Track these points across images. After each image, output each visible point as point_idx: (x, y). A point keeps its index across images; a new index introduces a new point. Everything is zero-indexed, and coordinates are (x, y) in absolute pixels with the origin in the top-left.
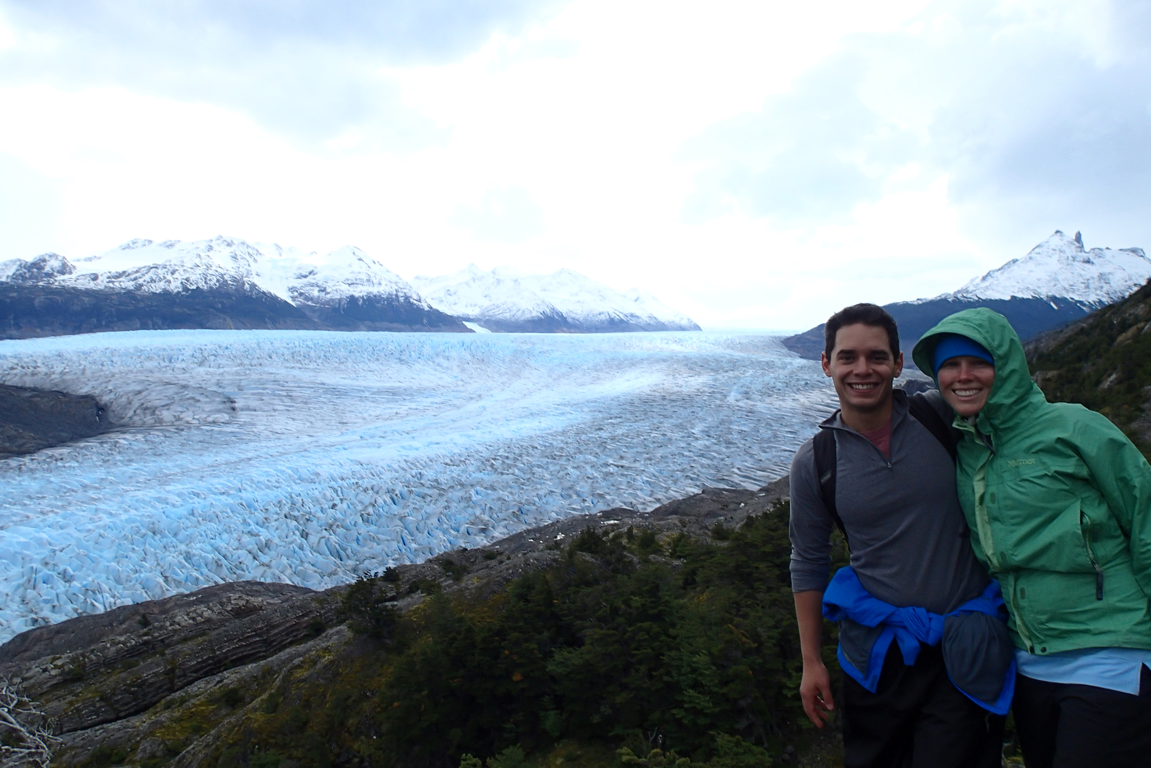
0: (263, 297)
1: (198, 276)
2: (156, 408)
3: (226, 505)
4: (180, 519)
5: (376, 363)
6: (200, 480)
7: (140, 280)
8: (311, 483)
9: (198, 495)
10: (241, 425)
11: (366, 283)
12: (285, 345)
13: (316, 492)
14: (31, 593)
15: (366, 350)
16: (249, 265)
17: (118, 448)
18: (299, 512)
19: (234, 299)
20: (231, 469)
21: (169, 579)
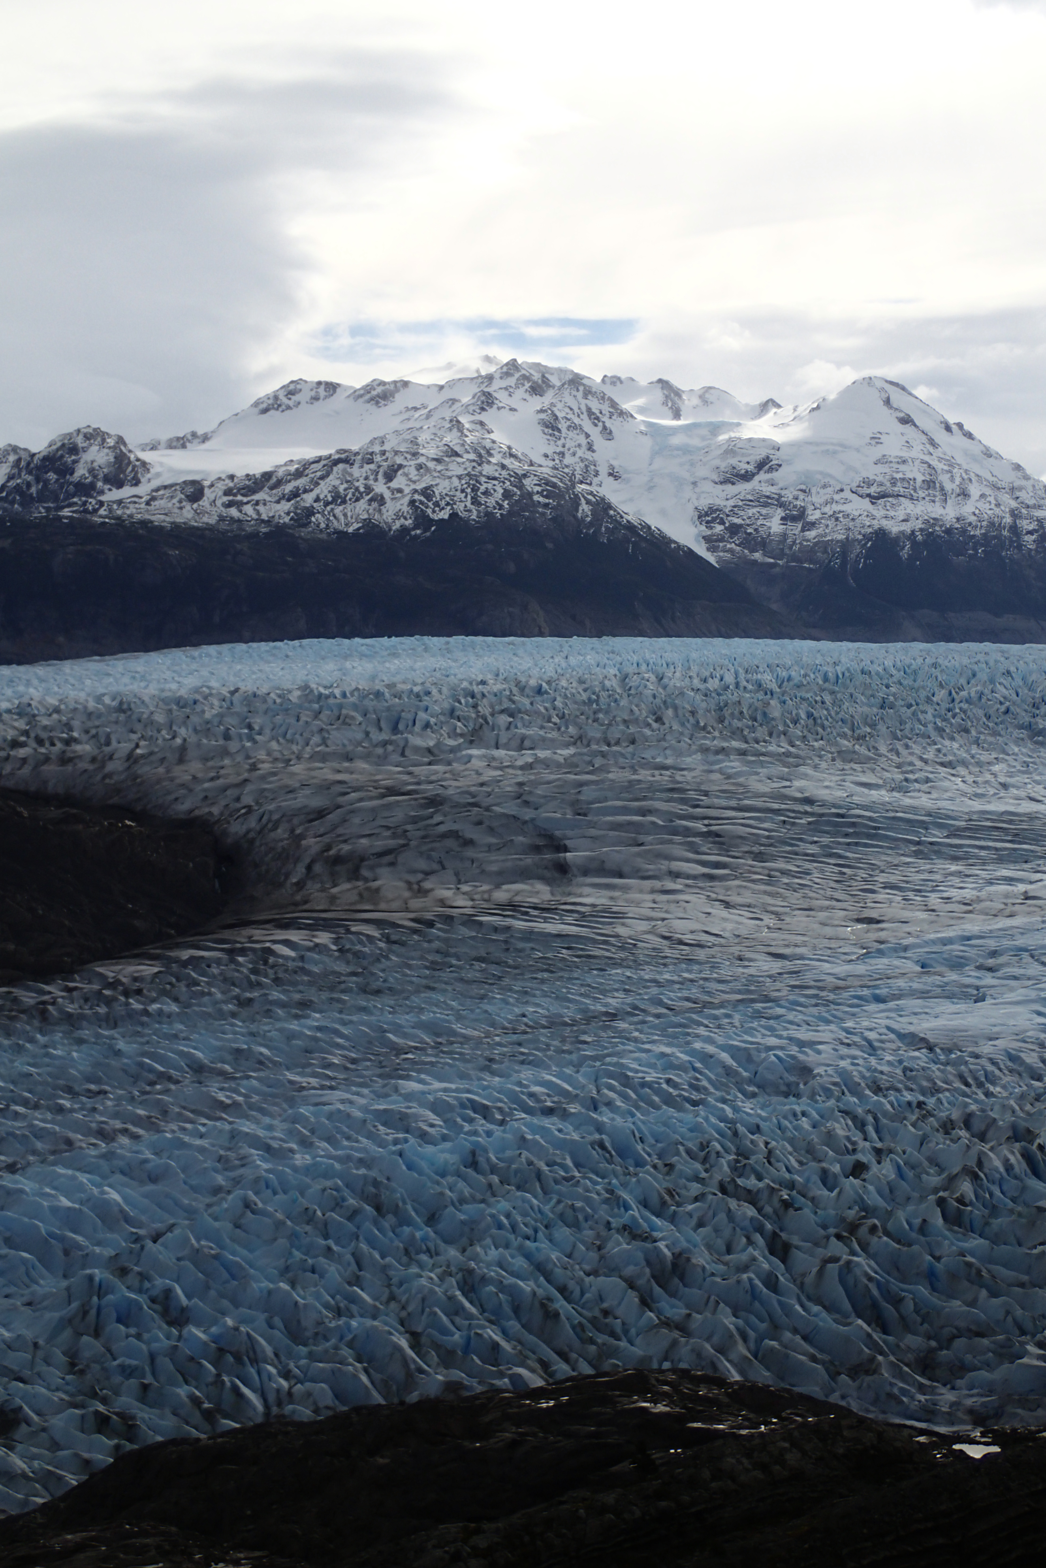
0: (628, 541)
1: (456, 482)
2: (362, 859)
3: (562, 1145)
4: (443, 1175)
5: (960, 739)
6: (486, 1069)
7: (305, 496)
8: (786, 1095)
9: (484, 1111)
10: (583, 915)
11: (921, 494)
12: (696, 682)
13: (805, 1123)
14: (90, 1345)
15: (928, 700)
16: (590, 448)
17: (272, 967)
18: (760, 1178)
19: (550, 545)
20: (563, 1041)
21: (424, 1340)
